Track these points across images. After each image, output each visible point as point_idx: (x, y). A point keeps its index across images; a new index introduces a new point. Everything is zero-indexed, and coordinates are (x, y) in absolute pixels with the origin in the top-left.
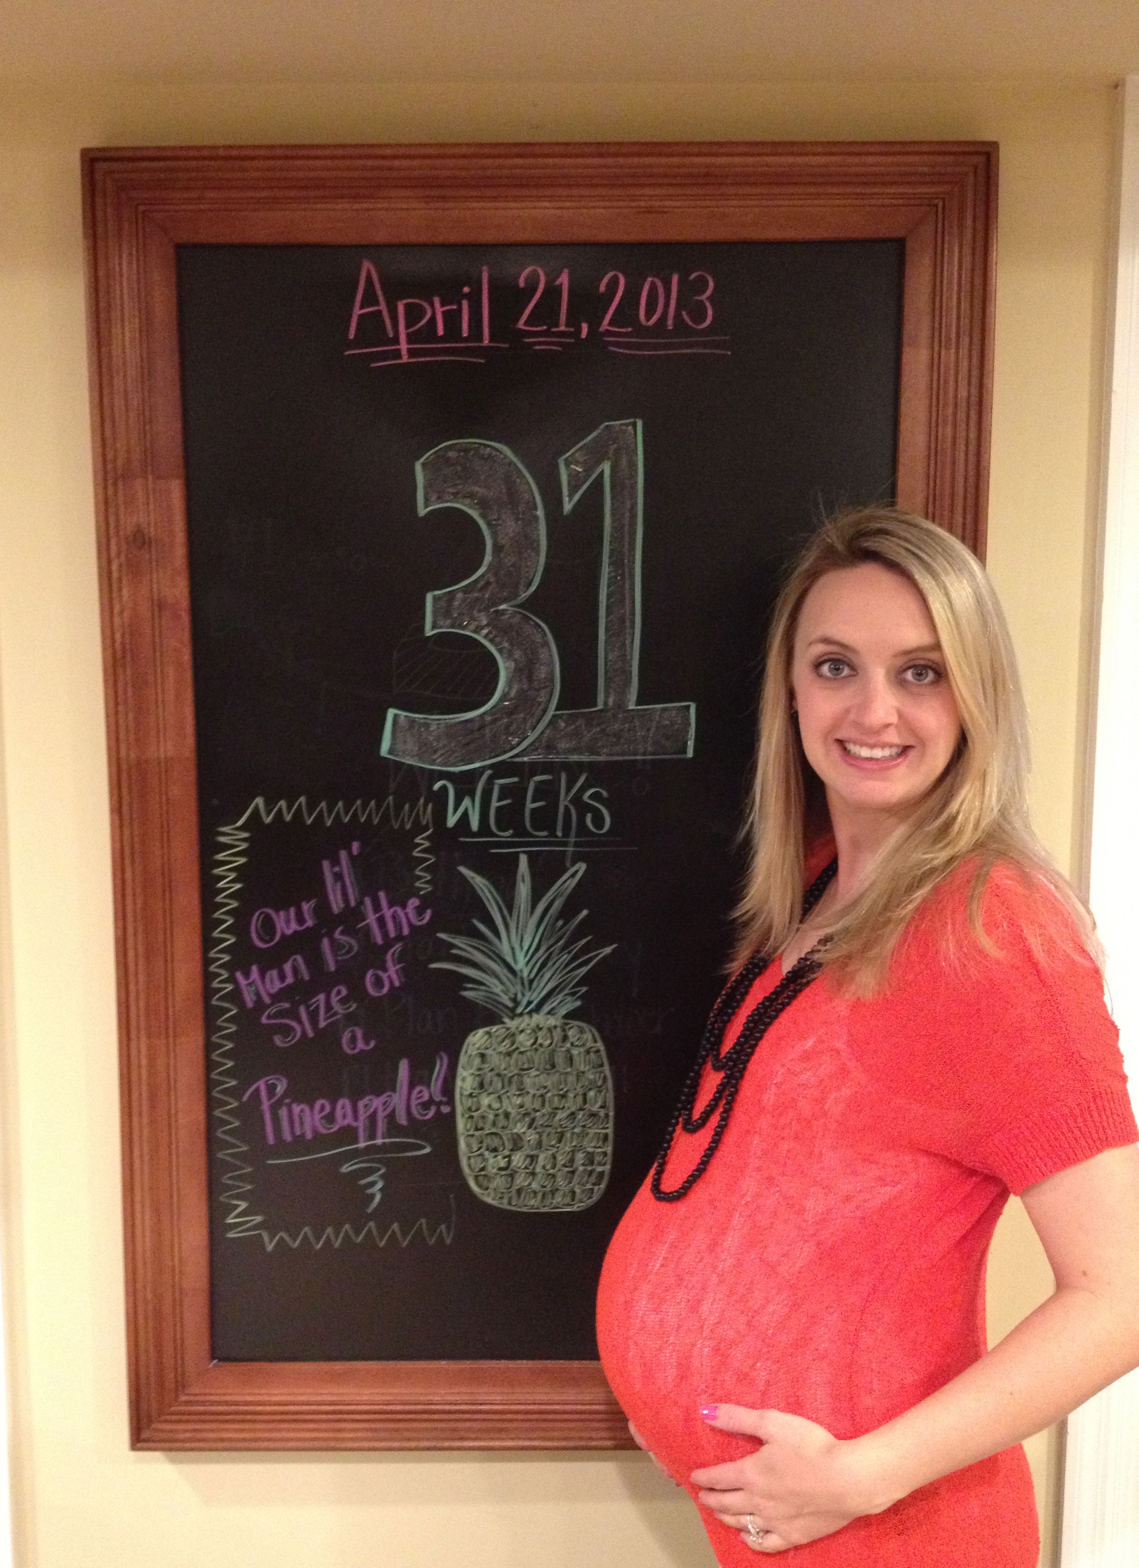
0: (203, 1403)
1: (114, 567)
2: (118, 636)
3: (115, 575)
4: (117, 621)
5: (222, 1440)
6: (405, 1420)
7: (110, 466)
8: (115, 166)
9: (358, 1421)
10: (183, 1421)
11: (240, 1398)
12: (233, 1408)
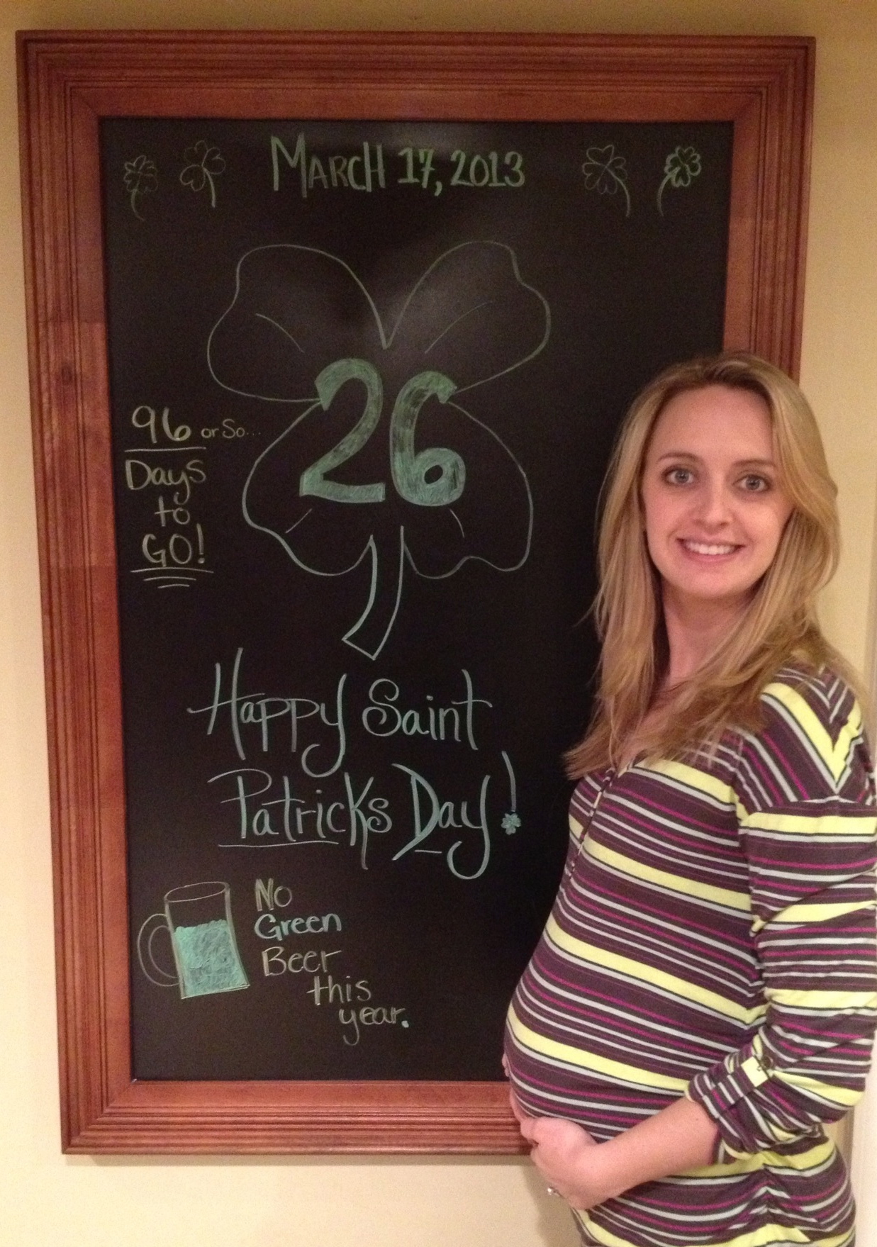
0: (125, 1115)
1: (45, 400)
2: (48, 460)
3: (46, 406)
4: (47, 446)
5: (143, 1145)
6: (295, 1130)
7: (41, 311)
8: (44, 46)
9: (255, 1130)
10: (107, 1130)
11: (155, 1111)
12: (150, 1119)
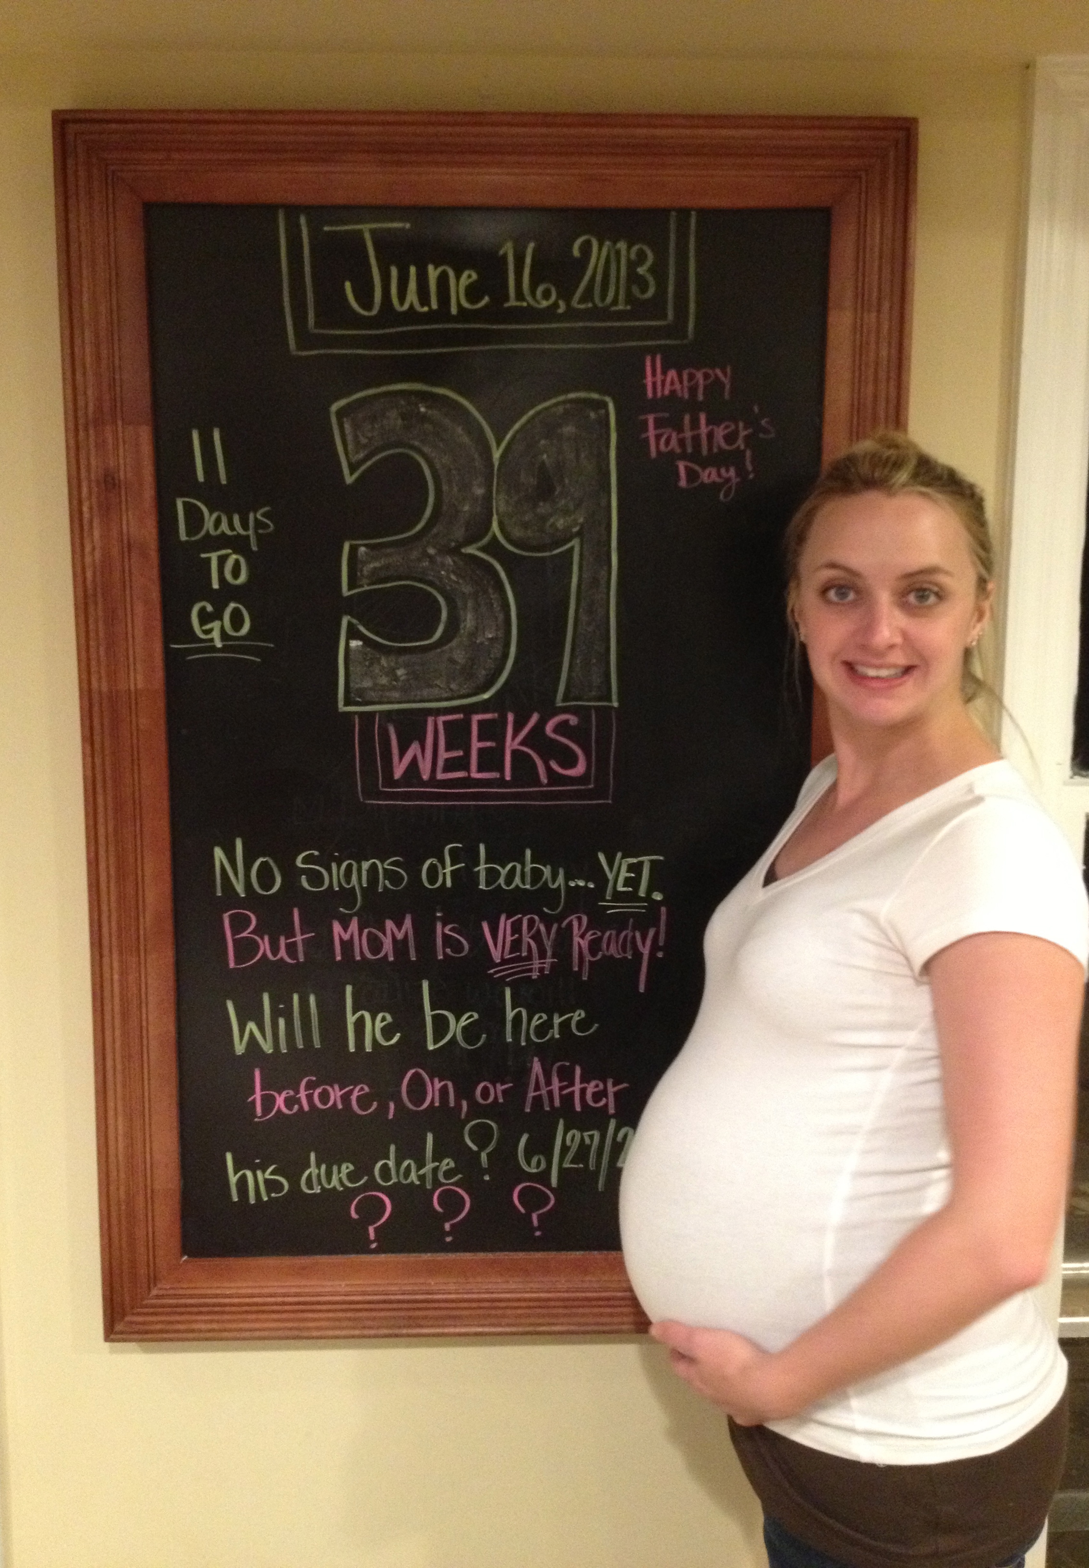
0: (175, 1296)
1: (85, 509)
2: (89, 574)
3: (86, 515)
4: (88, 560)
5: (193, 1331)
6: (364, 1310)
7: (80, 413)
8: (84, 127)
9: (320, 1311)
10: (156, 1314)
11: (209, 1292)
12: (202, 1301)
